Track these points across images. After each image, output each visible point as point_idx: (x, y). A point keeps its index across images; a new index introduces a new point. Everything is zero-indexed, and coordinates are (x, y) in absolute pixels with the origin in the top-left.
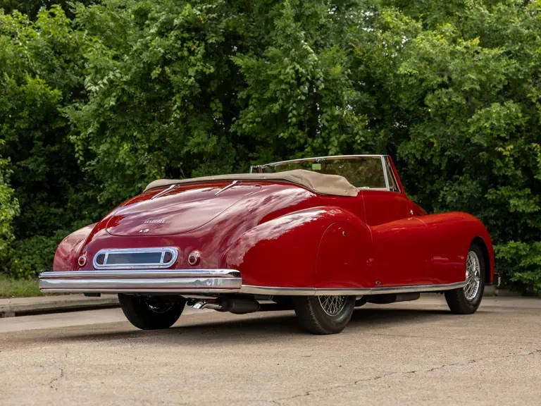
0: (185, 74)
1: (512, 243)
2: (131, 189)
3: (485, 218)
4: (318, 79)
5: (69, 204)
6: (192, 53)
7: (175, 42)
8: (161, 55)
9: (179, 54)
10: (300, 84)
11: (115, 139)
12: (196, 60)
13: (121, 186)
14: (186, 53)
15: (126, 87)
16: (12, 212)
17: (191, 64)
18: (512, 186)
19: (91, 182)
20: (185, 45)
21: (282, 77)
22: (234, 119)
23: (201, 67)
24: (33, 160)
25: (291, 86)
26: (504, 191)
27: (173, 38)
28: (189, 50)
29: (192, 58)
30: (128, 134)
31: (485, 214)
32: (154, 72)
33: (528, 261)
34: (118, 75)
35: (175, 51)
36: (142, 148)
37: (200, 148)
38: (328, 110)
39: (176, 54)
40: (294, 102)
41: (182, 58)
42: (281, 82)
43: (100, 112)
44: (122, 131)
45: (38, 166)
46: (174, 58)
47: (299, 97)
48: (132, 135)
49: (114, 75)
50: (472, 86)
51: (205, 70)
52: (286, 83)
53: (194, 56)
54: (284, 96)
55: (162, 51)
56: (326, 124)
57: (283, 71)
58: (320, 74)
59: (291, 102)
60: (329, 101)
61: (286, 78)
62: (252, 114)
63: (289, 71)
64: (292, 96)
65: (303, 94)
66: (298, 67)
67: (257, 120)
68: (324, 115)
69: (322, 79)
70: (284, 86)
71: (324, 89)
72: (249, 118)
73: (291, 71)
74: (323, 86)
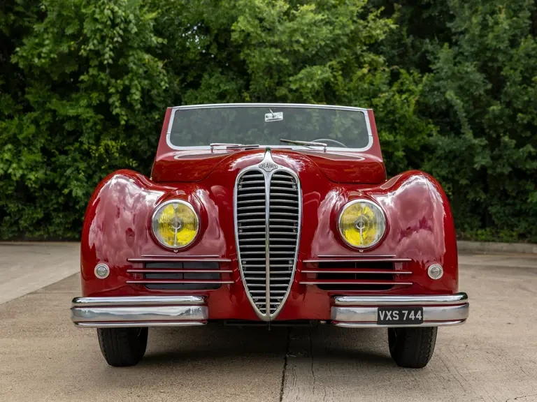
10: (114, 25)
21: (97, 16)
22: (18, 49)
25: (106, 26)
38: (134, 53)
40: (110, 43)
42: (96, 20)
47: (115, 39)
50: (298, 49)
52: (101, 23)
54: (98, 36)
56: (134, 67)
57: (98, 10)
58: (131, 17)
59: (107, 43)
60: (136, 45)
61: (101, 18)
62: (48, 48)
63: (107, 12)
64: (107, 36)
65: (120, 35)
66: (116, 9)
67: (52, 56)
68: (131, 58)
69: (133, 21)
70: (100, 26)
71: (136, 33)
72: (45, 53)
73: (109, 12)
74: (135, 30)
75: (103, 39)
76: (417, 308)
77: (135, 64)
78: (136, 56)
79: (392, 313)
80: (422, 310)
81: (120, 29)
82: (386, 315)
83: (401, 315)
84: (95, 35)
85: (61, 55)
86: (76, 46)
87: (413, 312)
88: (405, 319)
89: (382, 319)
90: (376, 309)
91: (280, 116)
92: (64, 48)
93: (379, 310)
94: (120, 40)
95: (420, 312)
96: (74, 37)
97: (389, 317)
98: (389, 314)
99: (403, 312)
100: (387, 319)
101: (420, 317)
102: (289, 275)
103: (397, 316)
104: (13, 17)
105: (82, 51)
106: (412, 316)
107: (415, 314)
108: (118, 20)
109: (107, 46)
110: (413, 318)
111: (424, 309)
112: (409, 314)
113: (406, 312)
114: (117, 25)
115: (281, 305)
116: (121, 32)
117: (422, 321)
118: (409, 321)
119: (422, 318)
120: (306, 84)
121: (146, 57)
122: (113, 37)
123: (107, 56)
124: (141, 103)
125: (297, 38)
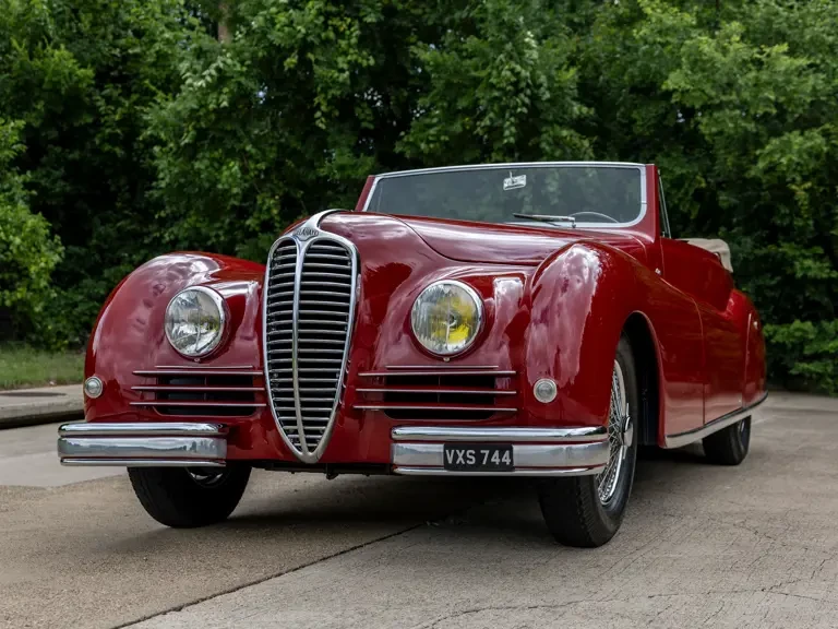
0: (332, 65)
1: (797, 324)
2: (218, 225)
3: (759, 287)
4: (541, 85)
5: (94, 241)
6: (340, 35)
7: (317, 16)
8: (300, 36)
9: (323, 35)
10: (518, 91)
11: (216, 154)
12: (350, 46)
13: (201, 219)
14: (332, 35)
15: (243, 80)
16: (56, 258)
17: (340, 50)
18: (796, 243)
19: (125, 208)
20: (330, 22)
21: (493, 80)
22: (402, 133)
23: (355, 57)
24: (44, 172)
25: (506, 93)
26: (787, 248)
27: (313, 12)
28: (336, 30)
29: (343, 43)
30: (238, 147)
31: (760, 282)
32: (288, 60)
33: (815, 347)
34: (229, 61)
35: (318, 31)
36: (256, 169)
37: (346, 173)
38: (549, 128)
39: (319, 36)
40: (511, 115)
41: (326, 42)
42: (493, 86)
43: (201, 113)
44: (229, 143)
45: (54, 182)
46: (317, 42)
47: (519, 110)
48: (244, 151)
49: (224, 62)
50: (768, 110)
51: (360, 60)
52: (499, 89)
53: (343, 39)
54: (496, 108)
55: (303, 31)
56: (547, 148)
57: (495, 73)
58: (543, 79)
59: (507, 115)
60: (551, 117)
61: (498, 83)
62: (436, 128)
63: (506, 73)
64: (507, 107)
65: (524, 104)
66: (518, 68)
67: (442, 138)
68: (545, 136)
69: (545, 85)
70: (496, 94)
71: (548, 100)
72: (432, 135)
73: (509, 73)
74: (547, 95)
75: (503, 110)
76: (505, 446)
77: (549, 144)
78: (551, 133)
79: (465, 454)
80: (511, 450)
81: (526, 95)
82: (456, 457)
83: (479, 457)
84: (493, 106)
85: (453, 136)
86: (471, 122)
87: (497, 453)
88: (484, 463)
89: (450, 462)
90: (442, 446)
91: (521, 181)
92: (457, 128)
93: (445, 448)
94: (525, 110)
95: (507, 452)
96: (466, 112)
97: (460, 459)
98: (461, 455)
99: (482, 451)
100: (458, 462)
101: (508, 461)
102: (332, 395)
103: (473, 458)
104: (406, 94)
105: (479, 129)
106: (495, 459)
107: (501, 457)
108: (523, 85)
109: (508, 120)
110: (497, 461)
111: (516, 448)
112: (490, 456)
113: (487, 452)
114: (522, 90)
115: (323, 439)
116: (527, 100)
117: (511, 467)
118: (491, 466)
119: (512, 462)
120: (779, 159)
121: (565, 133)
122: (516, 107)
123: (507, 133)
124: (559, 197)
125: (766, 94)
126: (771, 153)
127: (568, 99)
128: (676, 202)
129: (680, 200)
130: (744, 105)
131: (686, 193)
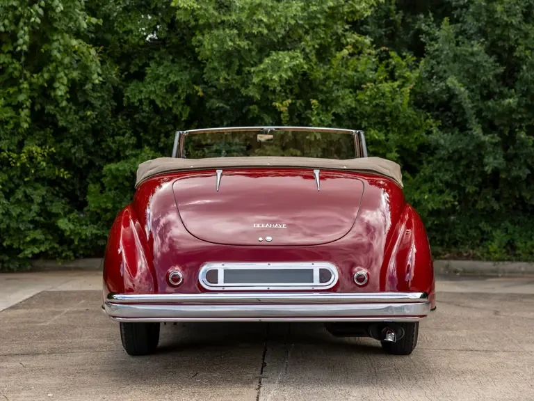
25: (22, 3)
38: (60, 37)
40: (25, 24)
47: (33, 20)
50: (261, 30)
54: (10, 16)
56: (59, 55)
59: (21, 24)
64: (22, 16)
65: (38, 15)
68: (56, 44)
77: (59, 51)
78: (62, 41)
81: (40, 6)
84: (7, 14)
94: (38, 20)
109: (22, 29)
114: (36, 2)
116: (41, 11)
120: (271, 76)
121: (74, 42)
122: (29, 18)
123: (21, 41)
124: (68, 100)
125: (260, 17)
126: (264, 71)
127: (77, 10)
128: (171, 105)
129: (173, 103)
130: (237, 26)
131: (179, 98)
